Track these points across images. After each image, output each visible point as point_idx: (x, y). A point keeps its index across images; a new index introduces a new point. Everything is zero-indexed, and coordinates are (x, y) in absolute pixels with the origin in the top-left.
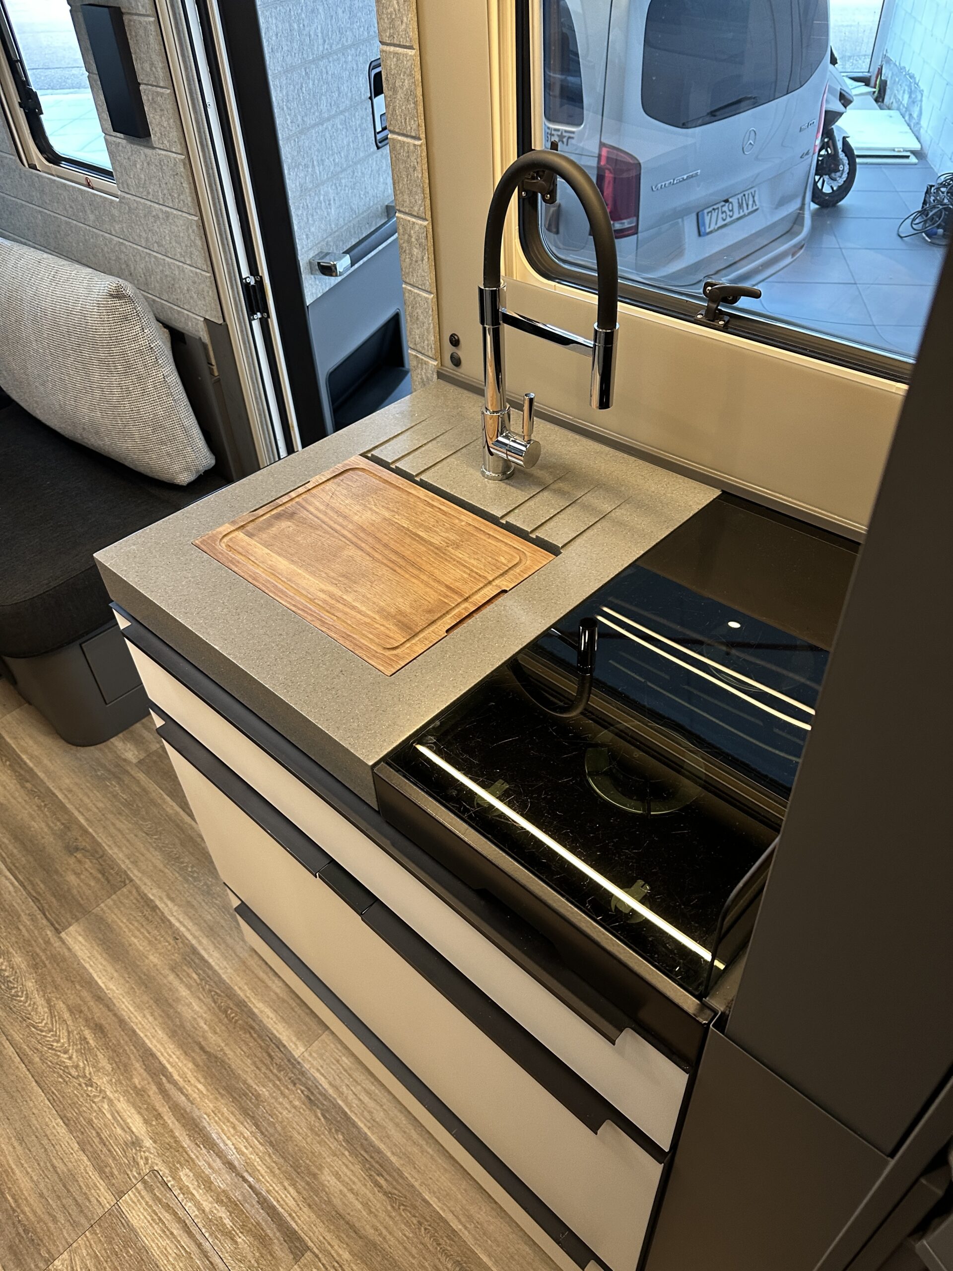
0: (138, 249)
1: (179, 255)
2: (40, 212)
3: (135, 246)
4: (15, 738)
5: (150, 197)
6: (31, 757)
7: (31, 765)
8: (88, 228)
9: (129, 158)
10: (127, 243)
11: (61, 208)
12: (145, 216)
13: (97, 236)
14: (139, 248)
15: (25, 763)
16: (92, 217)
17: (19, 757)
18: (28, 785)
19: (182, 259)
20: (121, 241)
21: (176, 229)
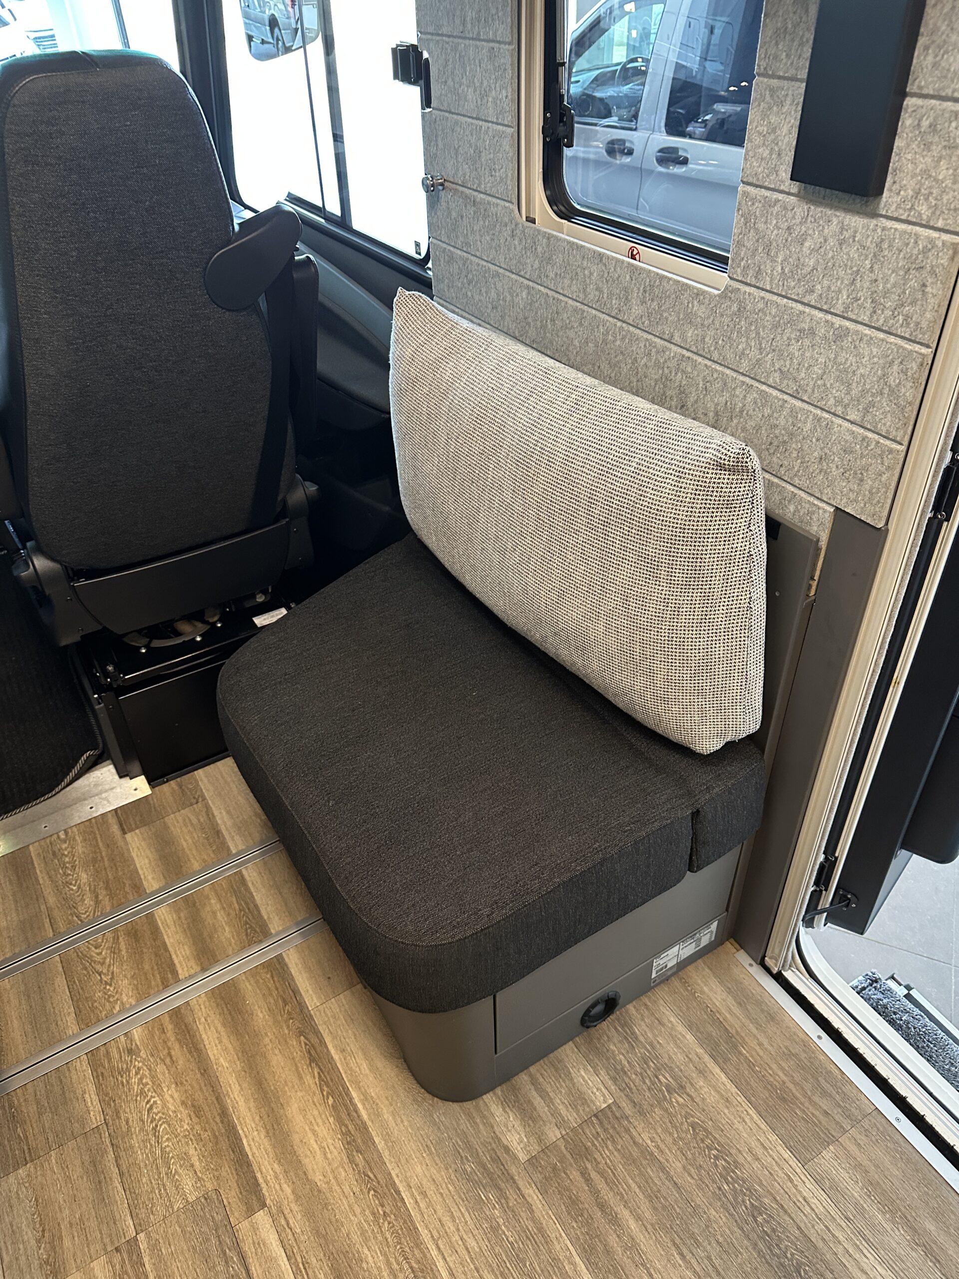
0: (723, 374)
1: (832, 401)
2: (528, 287)
3: (718, 368)
4: (343, 1051)
5: (812, 299)
6: (366, 1098)
7: (365, 1116)
8: (619, 324)
9: (789, 228)
10: (700, 359)
11: (574, 288)
12: (776, 326)
13: (636, 339)
14: (728, 372)
15: (356, 1111)
16: (637, 310)
17: (348, 1094)
18: (359, 1158)
19: (839, 410)
20: (688, 354)
21: (852, 359)
